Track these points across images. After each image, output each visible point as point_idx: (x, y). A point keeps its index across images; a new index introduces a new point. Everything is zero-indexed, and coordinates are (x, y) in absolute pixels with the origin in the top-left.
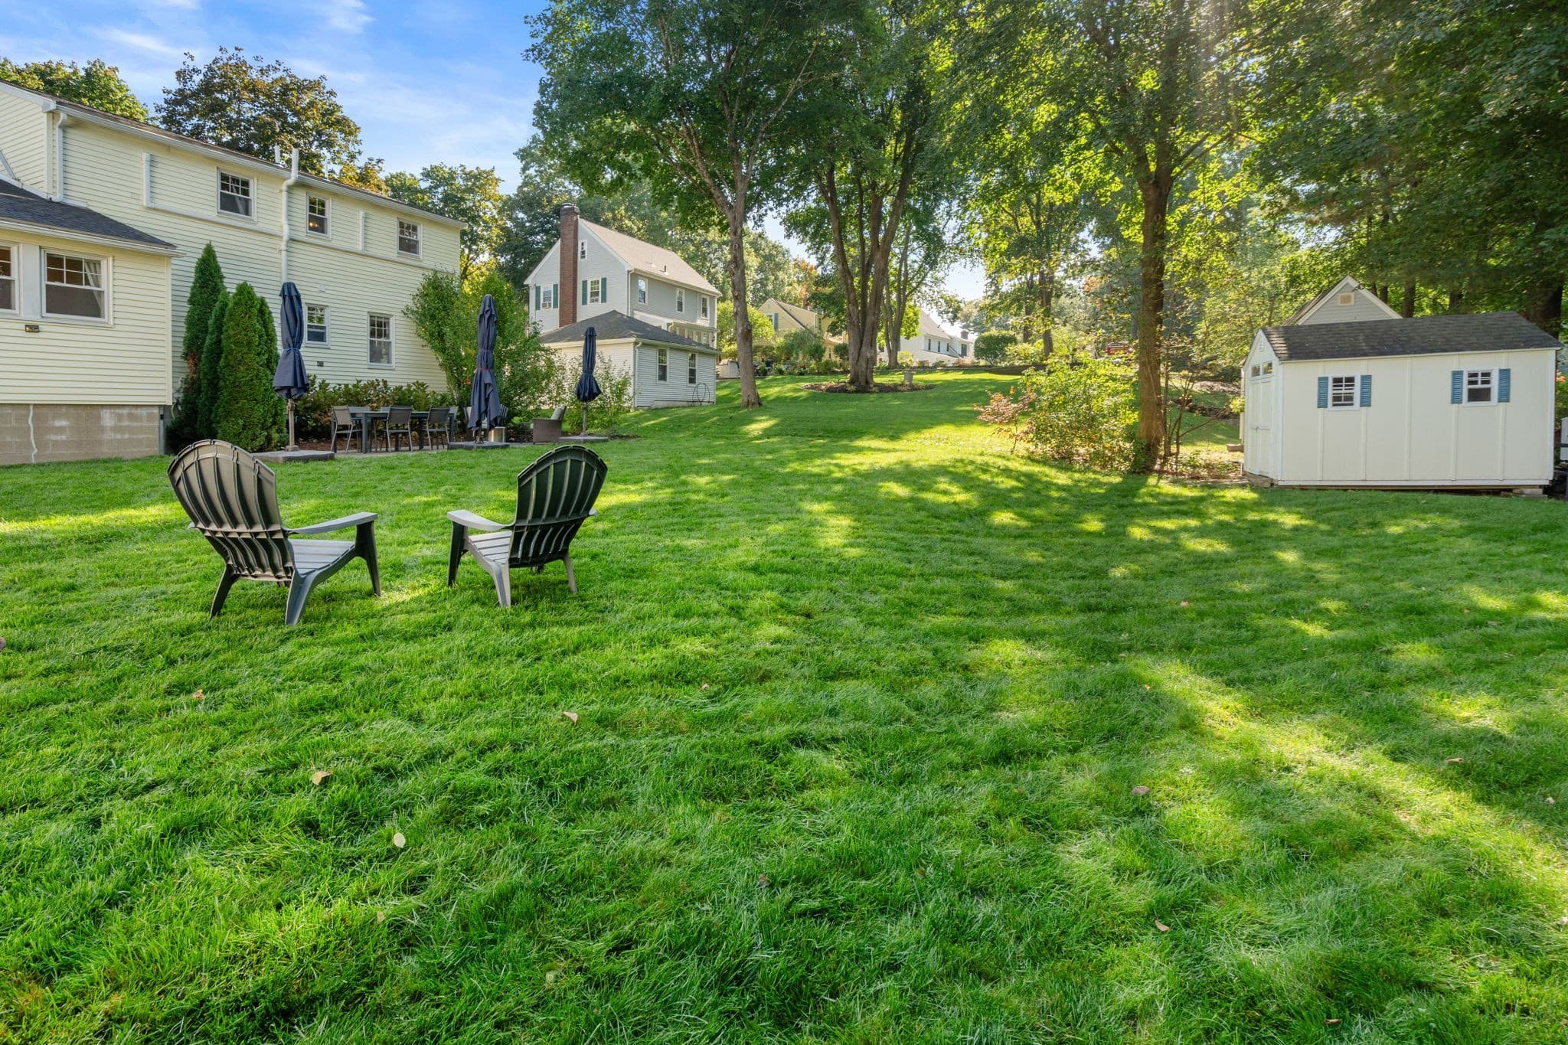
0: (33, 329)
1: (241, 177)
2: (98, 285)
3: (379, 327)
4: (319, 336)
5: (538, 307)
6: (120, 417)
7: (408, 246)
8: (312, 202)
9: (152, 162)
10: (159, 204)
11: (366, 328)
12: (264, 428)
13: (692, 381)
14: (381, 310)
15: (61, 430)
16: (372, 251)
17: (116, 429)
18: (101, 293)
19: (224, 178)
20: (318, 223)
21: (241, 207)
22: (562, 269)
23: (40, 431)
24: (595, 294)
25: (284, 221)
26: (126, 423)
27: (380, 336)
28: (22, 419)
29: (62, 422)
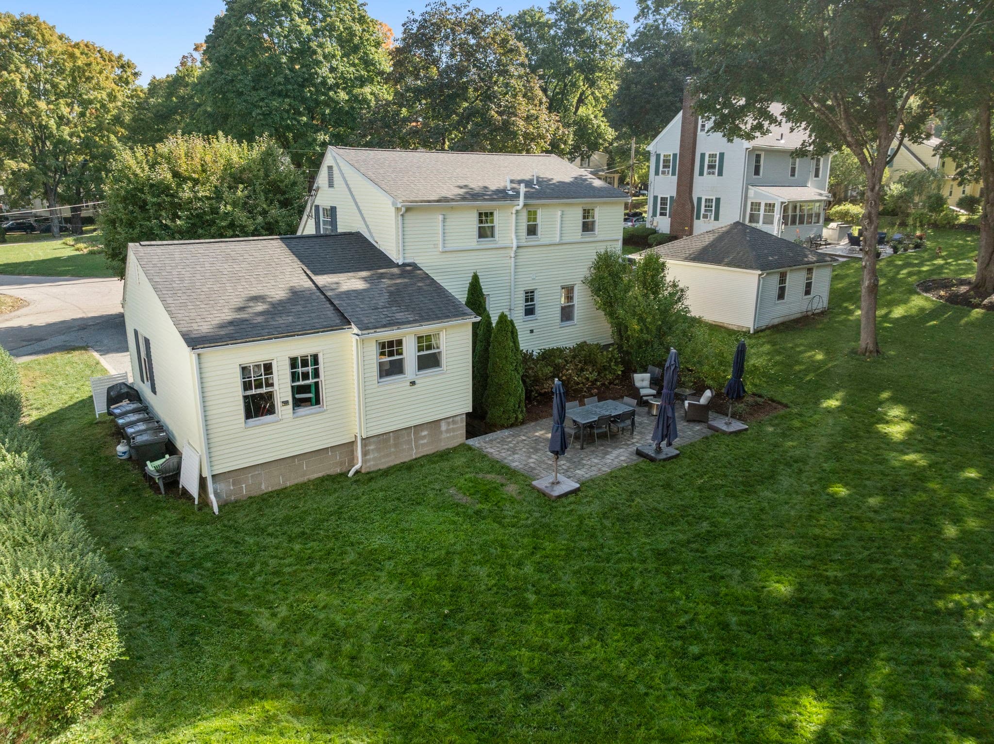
1: (489, 212)
2: (438, 348)
3: (567, 294)
4: (531, 311)
5: (657, 173)
6: (448, 424)
7: (588, 227)
8: (530, 216)
9: (444, 220)
11: (559, 298)
12: (515, 412)
13: (808, 292)
14: (571, 282)
15: (424, 437)
16: (565, 239)
17: (448, 431)
18: (439, 353)
19: (480, 216)
20: (533, 229)
21: (489, 233)
22: (682, 141)
23: (417, 440)
24: (711, 167)
25: (513, 236)
26: (451, 427)
28: (409, 434)
29: (425, 433)
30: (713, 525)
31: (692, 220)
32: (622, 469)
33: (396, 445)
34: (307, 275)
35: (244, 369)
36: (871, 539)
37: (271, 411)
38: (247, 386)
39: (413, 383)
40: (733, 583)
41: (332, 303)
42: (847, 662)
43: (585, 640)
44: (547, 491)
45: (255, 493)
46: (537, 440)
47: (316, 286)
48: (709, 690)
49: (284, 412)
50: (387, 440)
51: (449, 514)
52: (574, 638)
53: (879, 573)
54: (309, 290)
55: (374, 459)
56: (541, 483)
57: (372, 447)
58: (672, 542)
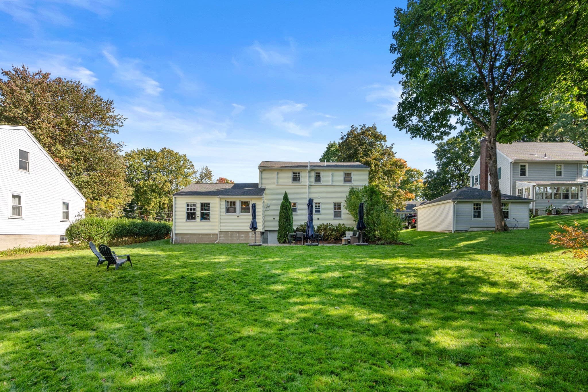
0: (238, 217)
1: (298, 172)
2: (249, 206)
3: (337, 207)
4: (318, 211)
7: (347, 180)
8: (316, 173)
9: (278, 174)
10: (279, 183)
11: (333, 207)
13: (506, 217)
14: (337, 201)
15: (242, 237)
16: (335, 184)
19: (294, 173)
20: (318, 179)
21: (297, 180)
23: (239, 237)
25: (308, 181)
27: (338, 209)
28: (236, 234)
29: (243, 235)
33: (231, 237)
35: (188, 205)
37: (194, 218)
38: (188, 209)
49: (198, 219)
50: (228, 234)
55: (223, 240)
57: (222, 235)
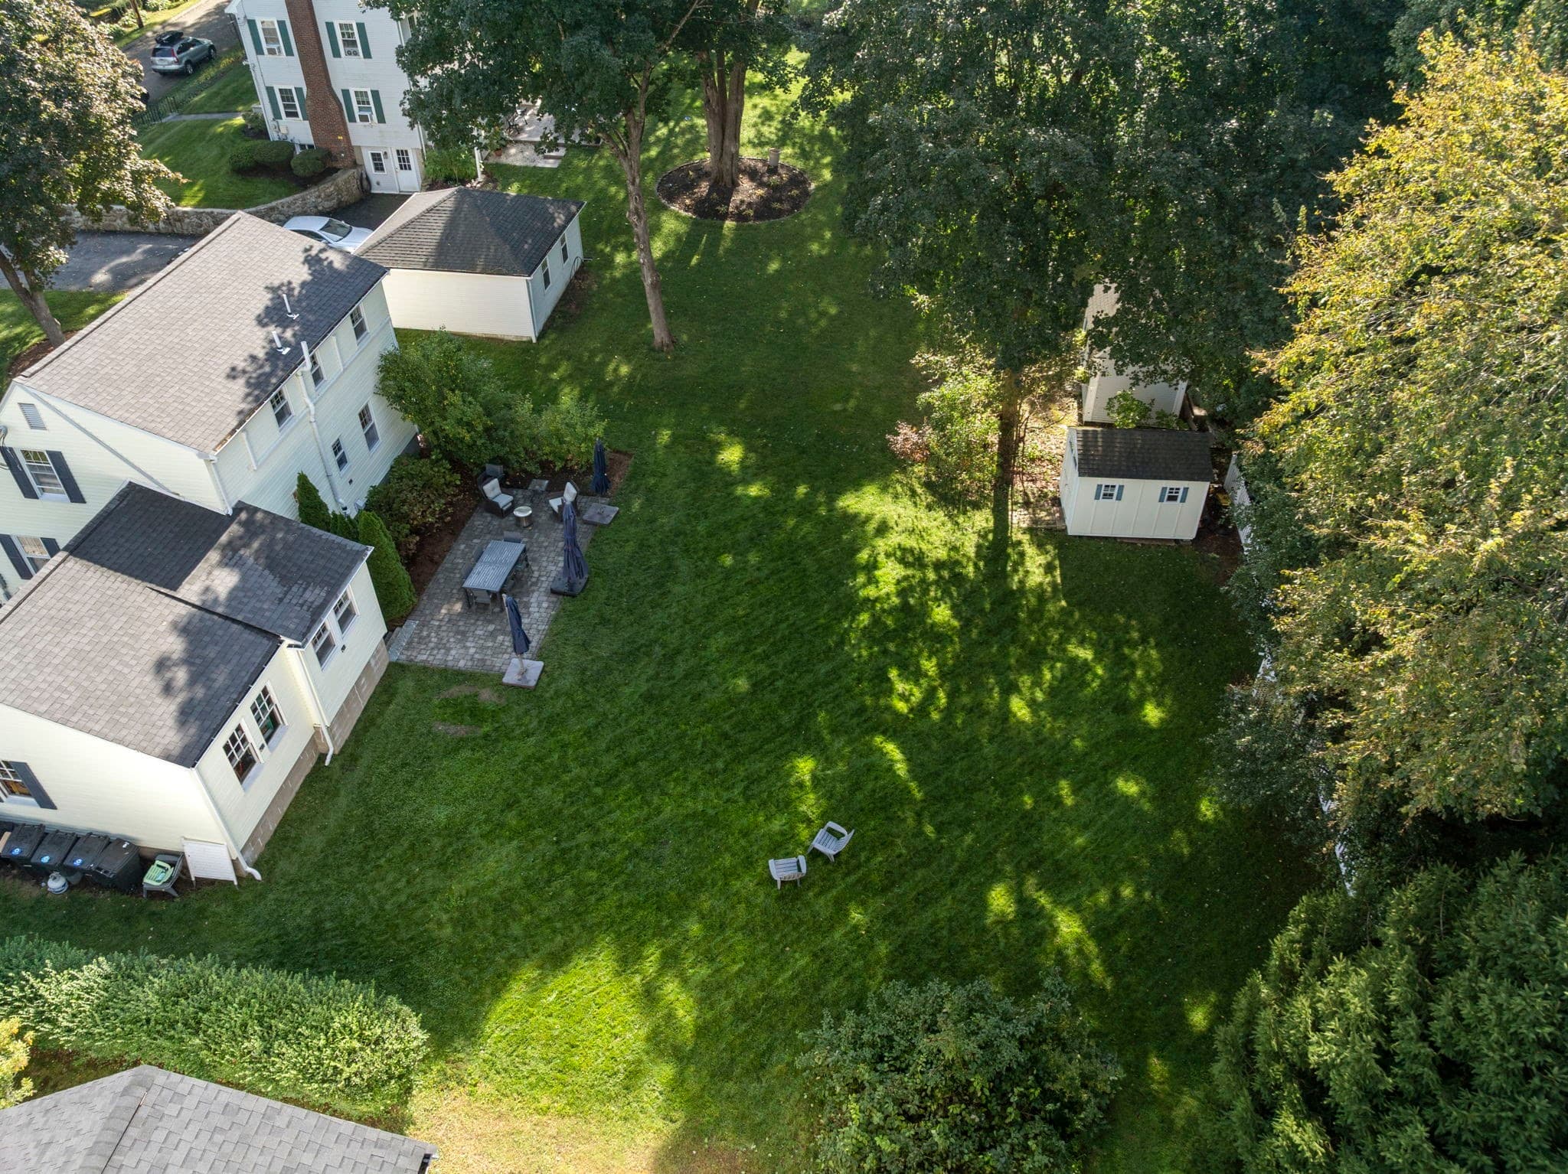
1: (278, 391)
2: (347, 599)
3: (365, 418)
5: (259, 51)
10: (260, 459)
11: (360, 427)
13: (565, 257)
14: (362, 403)
15: (364, 684)
16: (347, 361)
17: (376, 664)
18: (351, 603)
19: (272, 401)
20: (317, 375)
23: (360, 691)
24: (350, 44)
26: (377, 657)
27: (367, 423)
28: (354, 693)
29: (363, 681)
30: (664, 646)
31: (345, 124)
32: (555, 620)
33: (349, 710)
34: (167, 595)
36: (769, 602)
39: (344, 648)
40: (708, 696)
41: (234, 621)
42: (802, 719)
43: (656, 800)
44: (520, 683)
45: (267, 838)
46: (452, 620)
47: (193, 606)
48: (747, 788)
49: (264, 755)
50: (343, 712)
51: (466, 753)
52: (649, 804)
53: (787, 632)
54: (192, 616)
55: (340, 736)
56: (511, 678)
57: (335, 728)
58: (648, 681)
